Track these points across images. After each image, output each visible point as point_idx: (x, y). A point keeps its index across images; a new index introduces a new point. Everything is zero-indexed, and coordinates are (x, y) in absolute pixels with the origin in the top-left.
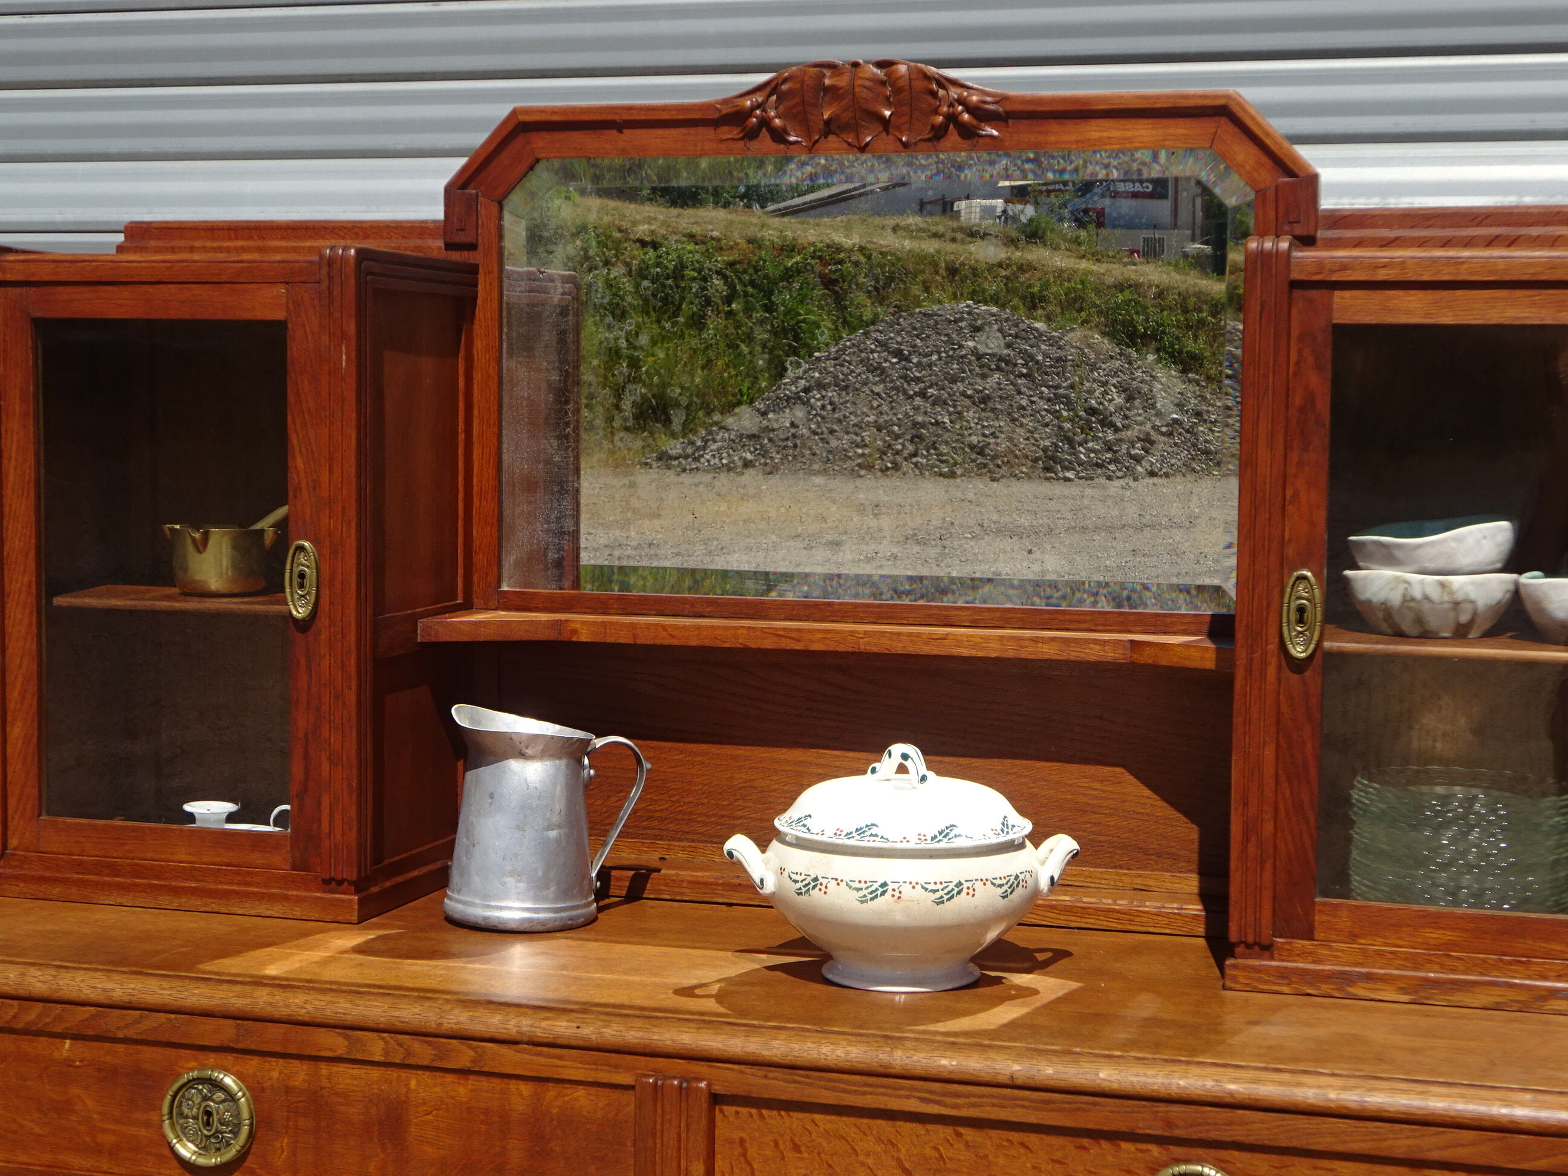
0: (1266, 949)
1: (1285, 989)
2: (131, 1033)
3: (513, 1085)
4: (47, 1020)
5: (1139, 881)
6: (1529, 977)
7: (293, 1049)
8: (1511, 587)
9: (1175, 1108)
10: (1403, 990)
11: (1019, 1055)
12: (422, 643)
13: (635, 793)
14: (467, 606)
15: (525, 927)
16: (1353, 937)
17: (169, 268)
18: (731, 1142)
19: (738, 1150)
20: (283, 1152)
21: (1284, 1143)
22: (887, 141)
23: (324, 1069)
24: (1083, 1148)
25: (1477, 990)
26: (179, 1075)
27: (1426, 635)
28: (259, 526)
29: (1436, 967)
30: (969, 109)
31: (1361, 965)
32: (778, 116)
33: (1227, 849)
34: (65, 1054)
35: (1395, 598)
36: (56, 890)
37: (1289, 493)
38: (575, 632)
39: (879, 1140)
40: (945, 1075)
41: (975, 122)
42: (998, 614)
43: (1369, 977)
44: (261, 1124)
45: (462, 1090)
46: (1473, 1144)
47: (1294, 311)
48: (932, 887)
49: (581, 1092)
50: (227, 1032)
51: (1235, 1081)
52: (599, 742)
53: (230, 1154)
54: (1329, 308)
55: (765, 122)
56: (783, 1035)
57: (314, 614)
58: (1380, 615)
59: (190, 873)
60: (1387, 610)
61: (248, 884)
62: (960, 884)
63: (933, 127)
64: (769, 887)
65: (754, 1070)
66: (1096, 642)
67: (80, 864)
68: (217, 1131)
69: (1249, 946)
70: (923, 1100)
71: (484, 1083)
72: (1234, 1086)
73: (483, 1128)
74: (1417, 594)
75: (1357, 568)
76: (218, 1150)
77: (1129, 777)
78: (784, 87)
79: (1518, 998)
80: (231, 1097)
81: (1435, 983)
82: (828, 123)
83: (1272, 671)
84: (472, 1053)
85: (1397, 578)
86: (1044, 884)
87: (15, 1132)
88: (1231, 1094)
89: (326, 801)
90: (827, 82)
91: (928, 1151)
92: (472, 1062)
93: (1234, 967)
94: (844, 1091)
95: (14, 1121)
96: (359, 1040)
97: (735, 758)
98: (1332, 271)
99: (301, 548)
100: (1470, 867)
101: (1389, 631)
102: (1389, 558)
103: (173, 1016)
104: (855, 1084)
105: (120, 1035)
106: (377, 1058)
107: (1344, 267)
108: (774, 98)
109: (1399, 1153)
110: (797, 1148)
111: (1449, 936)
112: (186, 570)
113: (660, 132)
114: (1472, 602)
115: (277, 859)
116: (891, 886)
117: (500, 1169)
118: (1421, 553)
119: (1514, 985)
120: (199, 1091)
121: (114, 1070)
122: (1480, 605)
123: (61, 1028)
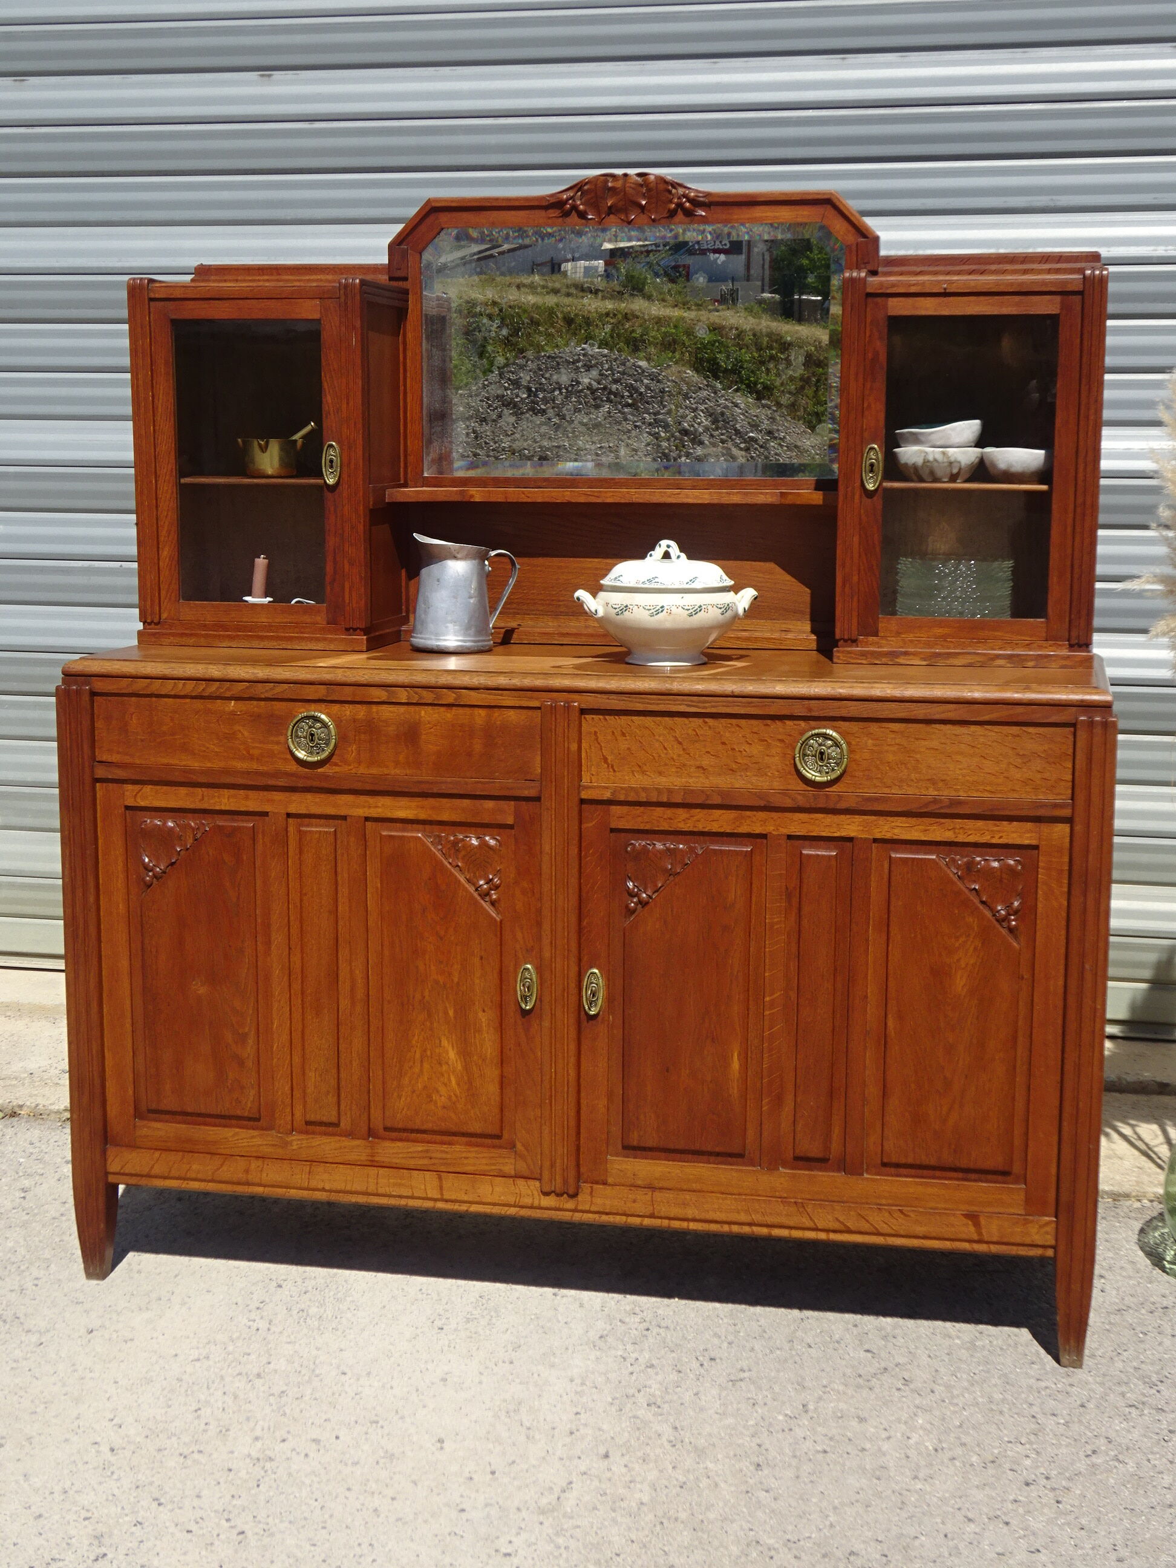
0: (854, 641)
1: (864, 662)
2: (269, 695)
3: (477, 711)
4: (221, 691)
5: (784, 626)
6: (986, 649)
7: (358, 699)
8: (979, 455)
9: (813, 702)
10: (923, 659)
11: (735, 682)
12: (388, 503)
13: (512, 582)
14: (405, 485)
15: (460, 650)
16: (898, 633)
17: (251, 291)
18: (590, 733)
19: (593, 737)
20: (353, 753)
21: (865, 716)
22: (643, 218)
23: (374, 708)
24: (767, 725)
25: (961, 657)
26: (295, 717)
27: (936, 480)
28: (295, 437)
29: (940, 646)
30: (689, 200)
31: (902, 647)
32: (582, 204)
33: (834, 588)
34: (231, 709)
35: (919, 461)
36: (192, 641)
37: (865, 405)
38: (472, 496)
39: (665, 728)
40: (699, 692)
41: (692, 208)
42: (706, 482)
43: (906, 653)
44: (342, 738)
45: (449, 715)
46: (955, 710)
47: (868, 309)
48: (686, 607)
49: (512, 712)
50: (321, 692)
51: (841, 688)
52: (493, 553)
53: (324, 755)
54: (885, 307)
55: (574, 208)
56: (616, 678)
57: (338, 484)
58: (912, 471)
59: (269, 627)
60: (915, 467)
61: (302, 633)
62: (700, 606)
63: (669, 210)
64: (601, 614)
65: (603, 696)
66: (761, 493)
67: (205, 626)
68: (317, 743)
69: (846, 641)
70: (688, 705)
71: (461, 711)
72: (842, 690)
73: (460, 734)
74: (931, 458)
75: (900, 447)
76: (318, 753)
77: (778, 569)
78: (586, 187)
79: (980, 660)
80: (325, 725)
81: (939, 655)
82: (610, 208)
83: (857, 497)
85: (920, 451)
86: (741, 612)
87: (204, 752)
88: (840, 694)
89: (347, 586)
90: (610, 185)
91: (690, 732)
92: (455, 699)
93: (838, 651)
94: (648, 703)
95: (204, 746)
96: (393, 692)
97: (559, 567)
98: (887, 288)
99: (331, 446)
100: (957, 599)
101: (915, 478)
102: (916, 440)
103: (290, 685)
104: (653, 699)
105: (263, 696)
106: (403, 701)
107: (893, 285)
108: (579, 193)
109: (921, 717)
110: (623, 734)
111: (946, 631)
112: (253, 461)
113: (513, 213)
114: (959, 462)
115: (318, 619)
116: (666, 608)
117: (469, 755)
118: (933, 437)
119: (978, 654)
120: (307, 723)
121: (259, 716)
122: (963, 464)
123: (228, 694)
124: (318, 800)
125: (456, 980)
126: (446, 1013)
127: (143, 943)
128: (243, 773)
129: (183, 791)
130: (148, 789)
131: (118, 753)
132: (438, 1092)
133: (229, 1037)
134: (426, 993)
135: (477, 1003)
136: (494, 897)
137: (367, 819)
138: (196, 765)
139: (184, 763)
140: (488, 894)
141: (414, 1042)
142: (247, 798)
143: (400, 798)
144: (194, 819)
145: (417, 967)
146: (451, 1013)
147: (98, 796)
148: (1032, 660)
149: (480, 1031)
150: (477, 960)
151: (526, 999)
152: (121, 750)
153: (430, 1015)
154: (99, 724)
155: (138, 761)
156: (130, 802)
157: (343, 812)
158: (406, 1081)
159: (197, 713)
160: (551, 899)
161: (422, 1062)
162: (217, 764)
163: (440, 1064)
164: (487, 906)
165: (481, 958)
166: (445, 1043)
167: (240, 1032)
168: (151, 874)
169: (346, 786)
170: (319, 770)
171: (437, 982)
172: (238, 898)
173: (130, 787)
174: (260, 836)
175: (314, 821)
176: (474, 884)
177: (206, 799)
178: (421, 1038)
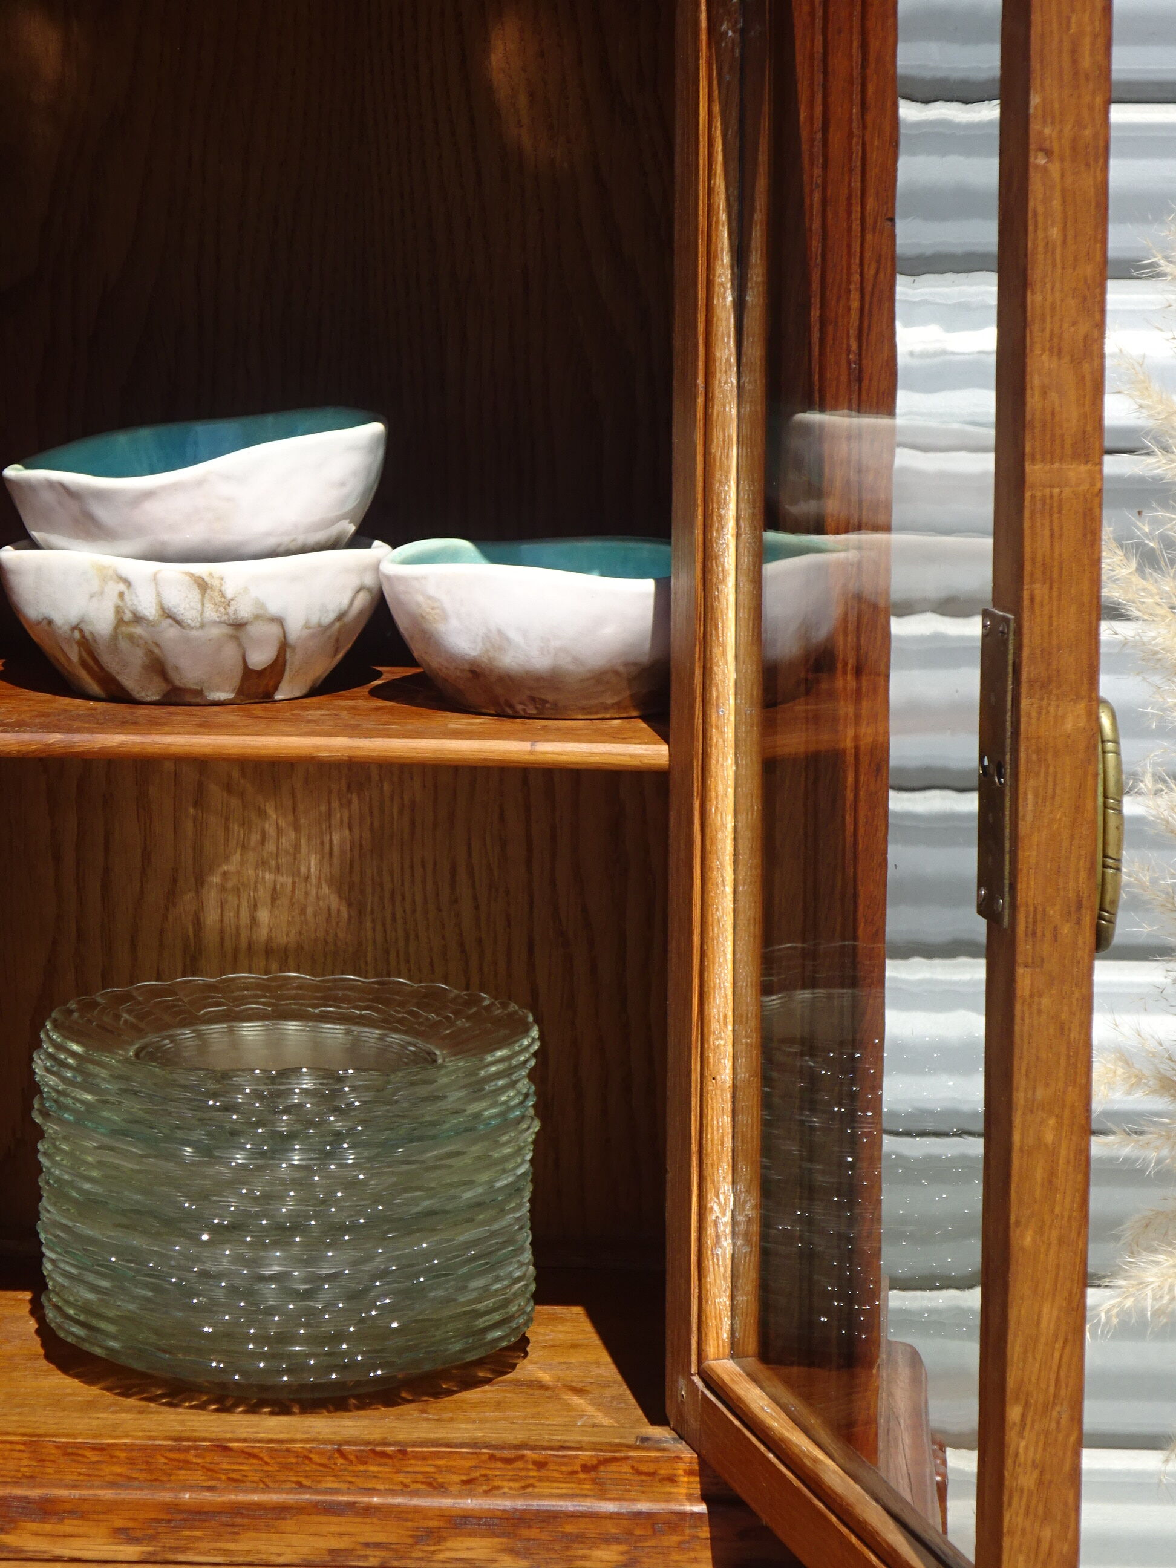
6: (405, 1489)
10: (125, 1535)
25: (288, 1525)
27: (177, 698)
29: (199, 1477)
31: (32, 1480)
35: (101, 616)
43: (45, 1508)
58: (74, 654)
60: (88, 641)
74: (147, 607)
79: (381, 1538)
81: (197, 1515)
85: (101, 570)
101: (94, 688)
114: (279, 621)
118: (153, 509)
119: (368, 1511)
122: (295, 627)
148: (607, 1540)
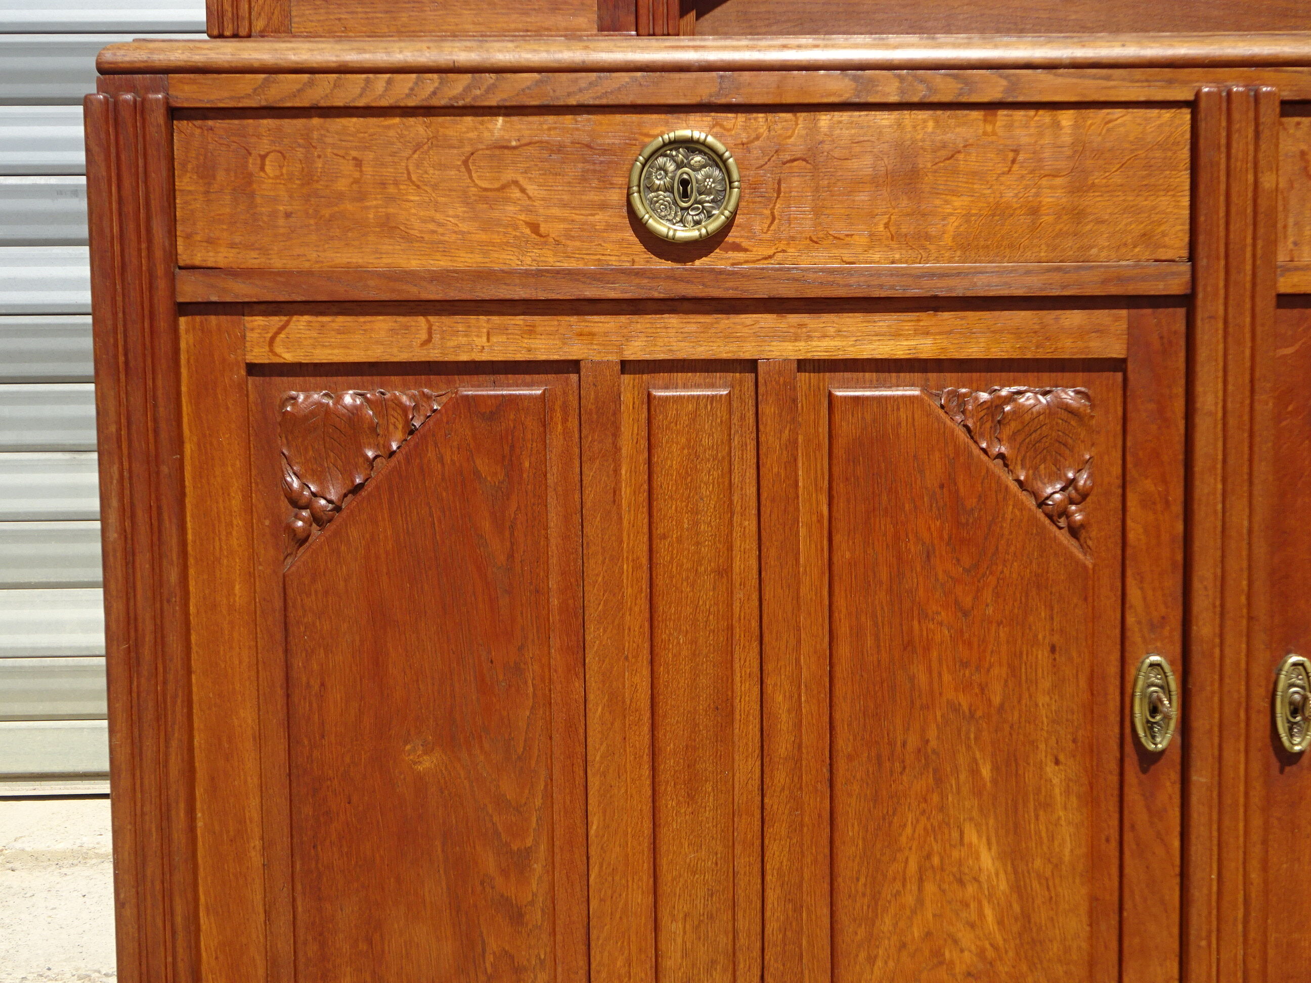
2: (585, 99)
4: (478, 92)
20: (774, 219)
23: (825, 120)
26: (644, 146)
34: (497, 134)
44: (751, 188)
45: (989, 128)
49: (1128, 116)
50: (704, 87)
53: (713, 226)
68: (696, 202)
76: (697, 223)
80: (716, 159)
84: (1004, 83)
87: (434, 232)
92: (1007, 90)
95: (432, 220)
96: (871, 80)
103: (639, 74)
105: (572, 101)
106: (893, 98)
117: (1034, 212)
120: (672, 157)
121: (560, 149)
123: (493, 102)
124: (693, 328)
125: (997, 700)
126: (975, 772)
127: (288, 667)
128: (527, 274)
129: (382, 324)
130: (301, 324)
131: (232, 246)
132: (956, 942)
133: (489, 862)
134: (932, 733)
135: (1042, 746)
136: (1078, 517)
137: (804, 365)
138: (414, 264)
139: (386, 261)
140: (1065, 513)
141: (903, 839)
142: (531, 331)
143: (877, 317)
144: (405, 387)
145: (912, 679)
146: (986, 771)
147: (183, 345)
149: (1047, 805)
150: (1042, 655)
151: (1151, 728)
152: (237, 239)
153: (939, 781)
154: (183, 183)
155: (277, 263)
156: (258, 355)
157: (747, 351)
158: (886, 923)
159: (418, 147)
160: (1215, 512)
161: (921, 880)
162: (467, 260)
163: (961, 882)
164: (1063, 537)
165: (1053, 649)
166: (971, 835)
167: (515, 848)
168: (305, 513)
169: (761, 290)
170: (698, 263)
171: (955, 708)
172: (511, 556)
173: (259, 321)
174: (558, 415)
175: (680, 377)
176: (1035, 494)
177: (436, 337)
178: (920, 829)
